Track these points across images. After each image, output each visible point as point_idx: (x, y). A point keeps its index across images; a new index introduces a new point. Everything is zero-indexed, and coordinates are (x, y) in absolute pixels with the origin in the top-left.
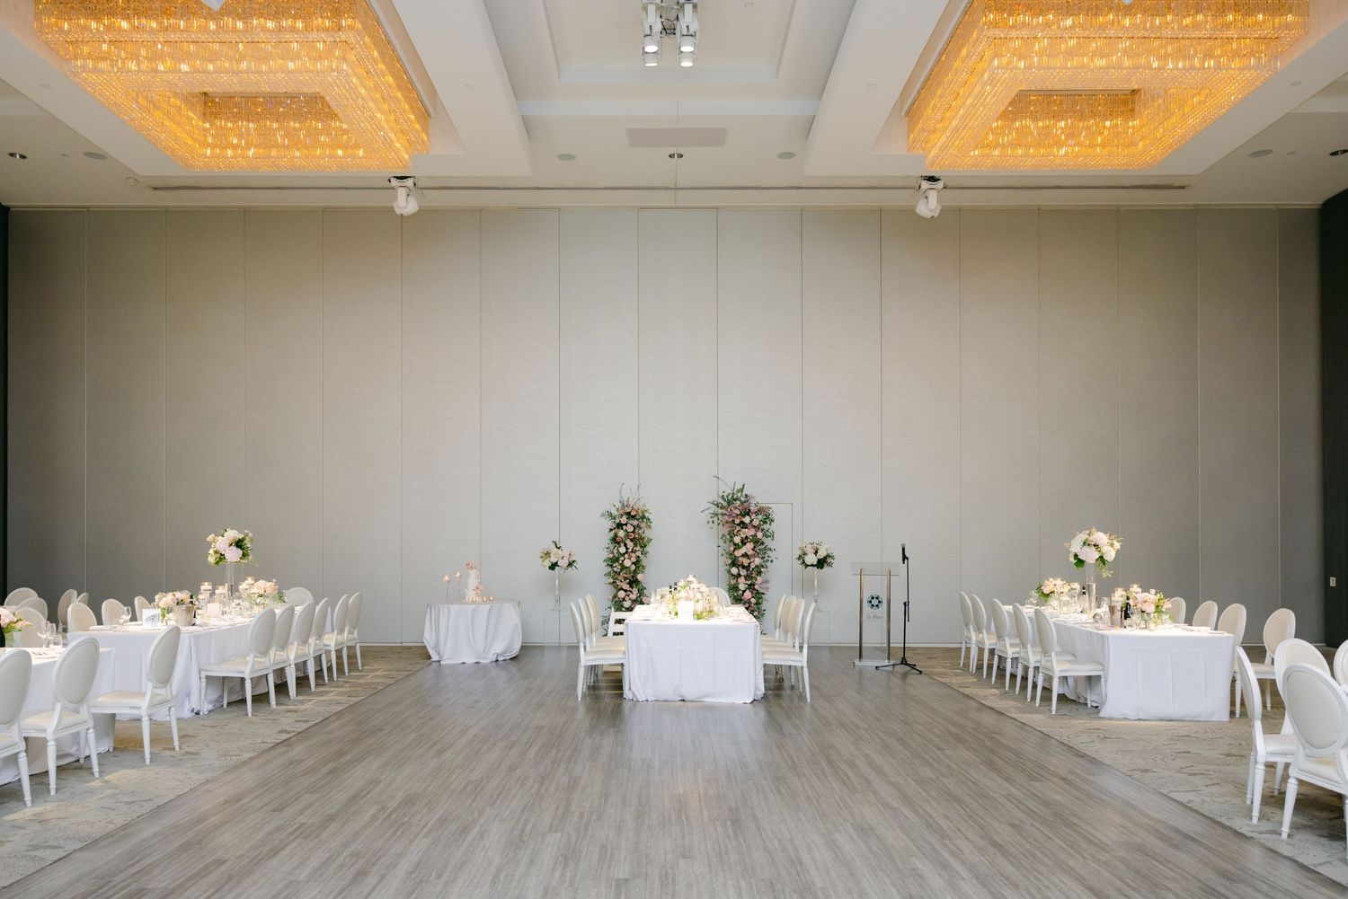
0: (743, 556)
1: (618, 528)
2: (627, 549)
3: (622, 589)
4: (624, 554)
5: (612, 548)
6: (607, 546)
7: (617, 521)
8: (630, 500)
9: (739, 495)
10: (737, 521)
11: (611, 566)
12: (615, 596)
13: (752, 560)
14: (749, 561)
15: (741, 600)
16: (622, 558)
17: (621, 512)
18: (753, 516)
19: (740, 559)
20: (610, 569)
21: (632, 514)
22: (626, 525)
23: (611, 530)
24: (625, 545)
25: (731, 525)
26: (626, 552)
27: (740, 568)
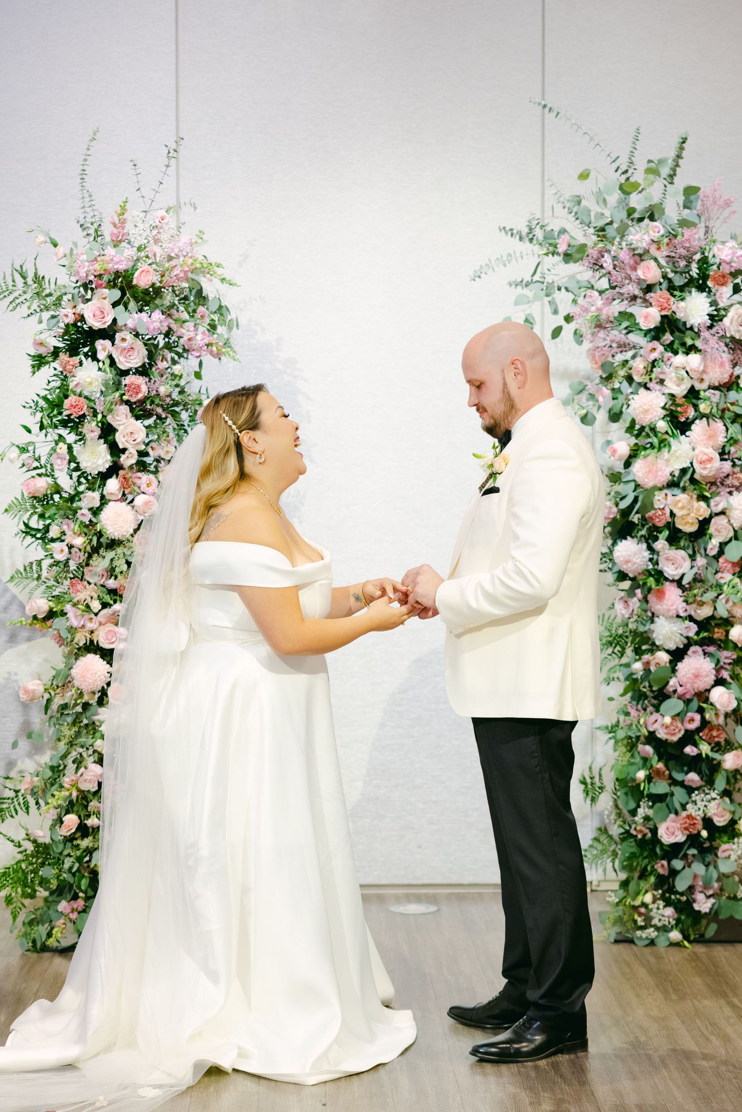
0: (672, 484)
1: (73, 351)
2: (116, 450)
3: (92, 647)
4: (104, 477)
5: (43, 451)
6: (24, 438)
7: (67, 315)
8: (133, 213)
9: (654, 192)
10: (649, 317)
11: (43, 536)
12: (63, 681)
13: (719, 503)
14: (702, 510)
15: (662, 696)
16: (92, 498)
17: (86, 270)
18: (725, 294)
19: (660, 501)
20: (36, 551)
21: (143, 279)
22: (109, 333)
23: (39, 361)
24: (107, 432)
25: (617, 334)
26: (114, 469)
27: (661, 544)
